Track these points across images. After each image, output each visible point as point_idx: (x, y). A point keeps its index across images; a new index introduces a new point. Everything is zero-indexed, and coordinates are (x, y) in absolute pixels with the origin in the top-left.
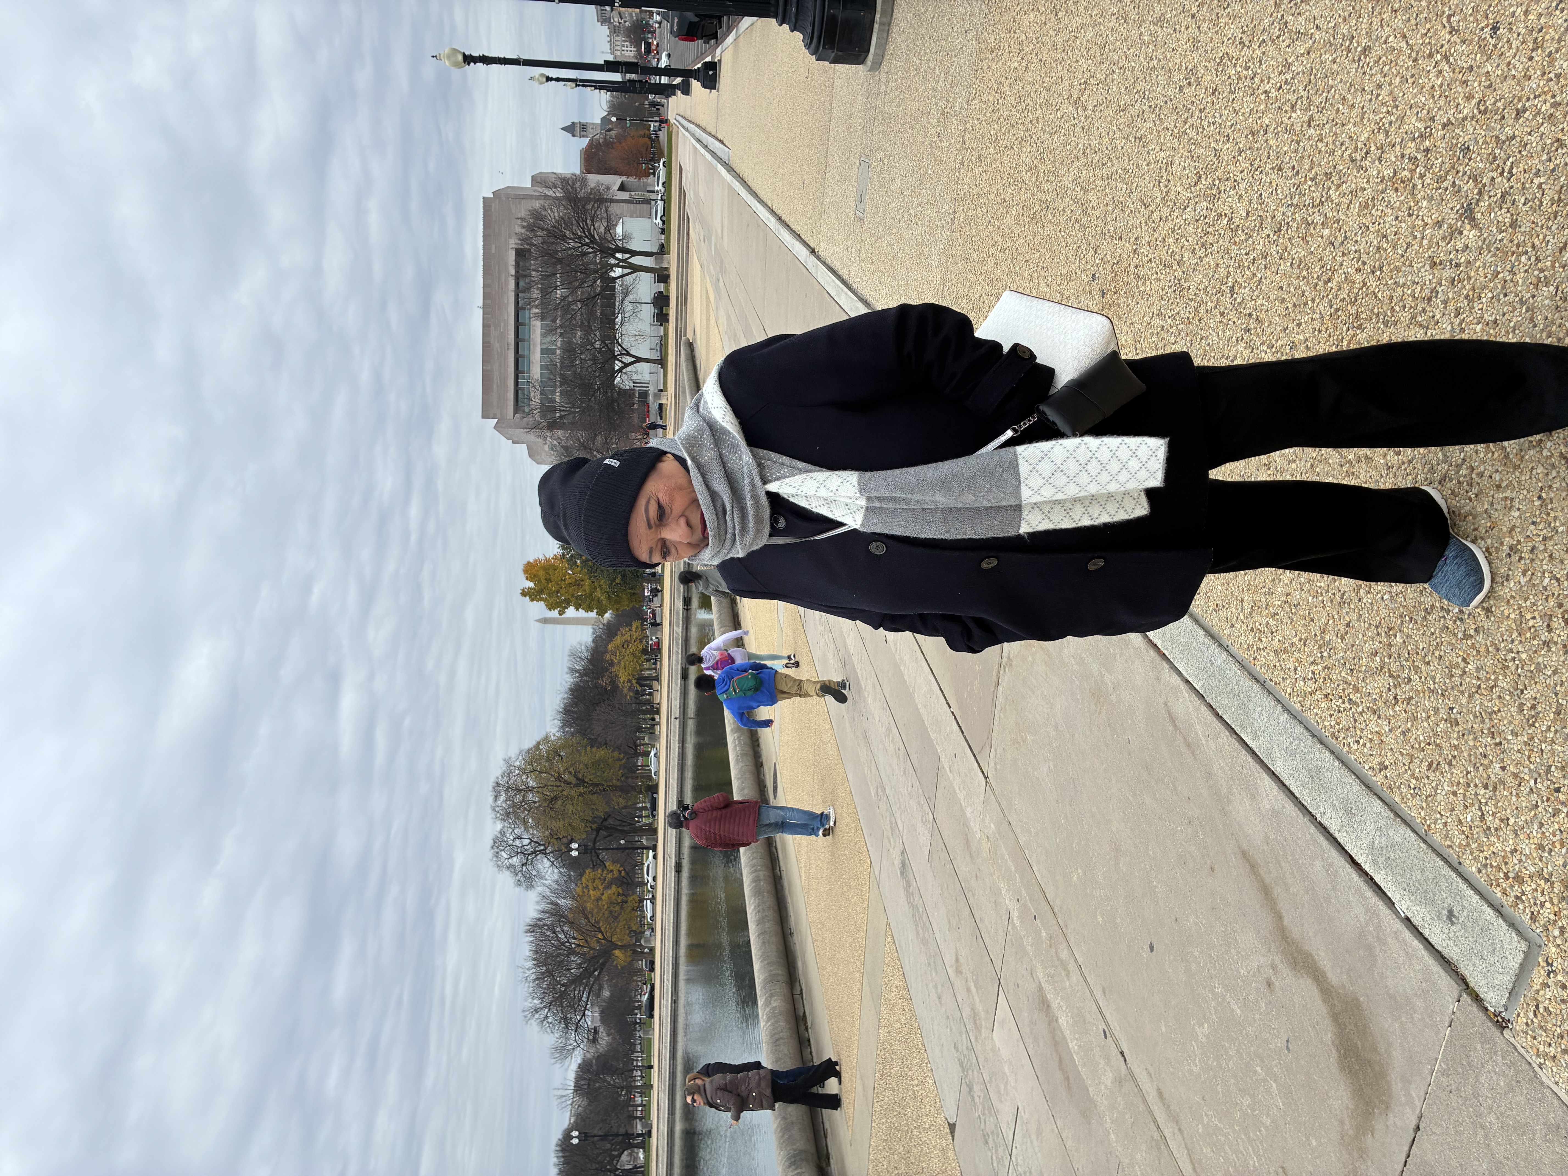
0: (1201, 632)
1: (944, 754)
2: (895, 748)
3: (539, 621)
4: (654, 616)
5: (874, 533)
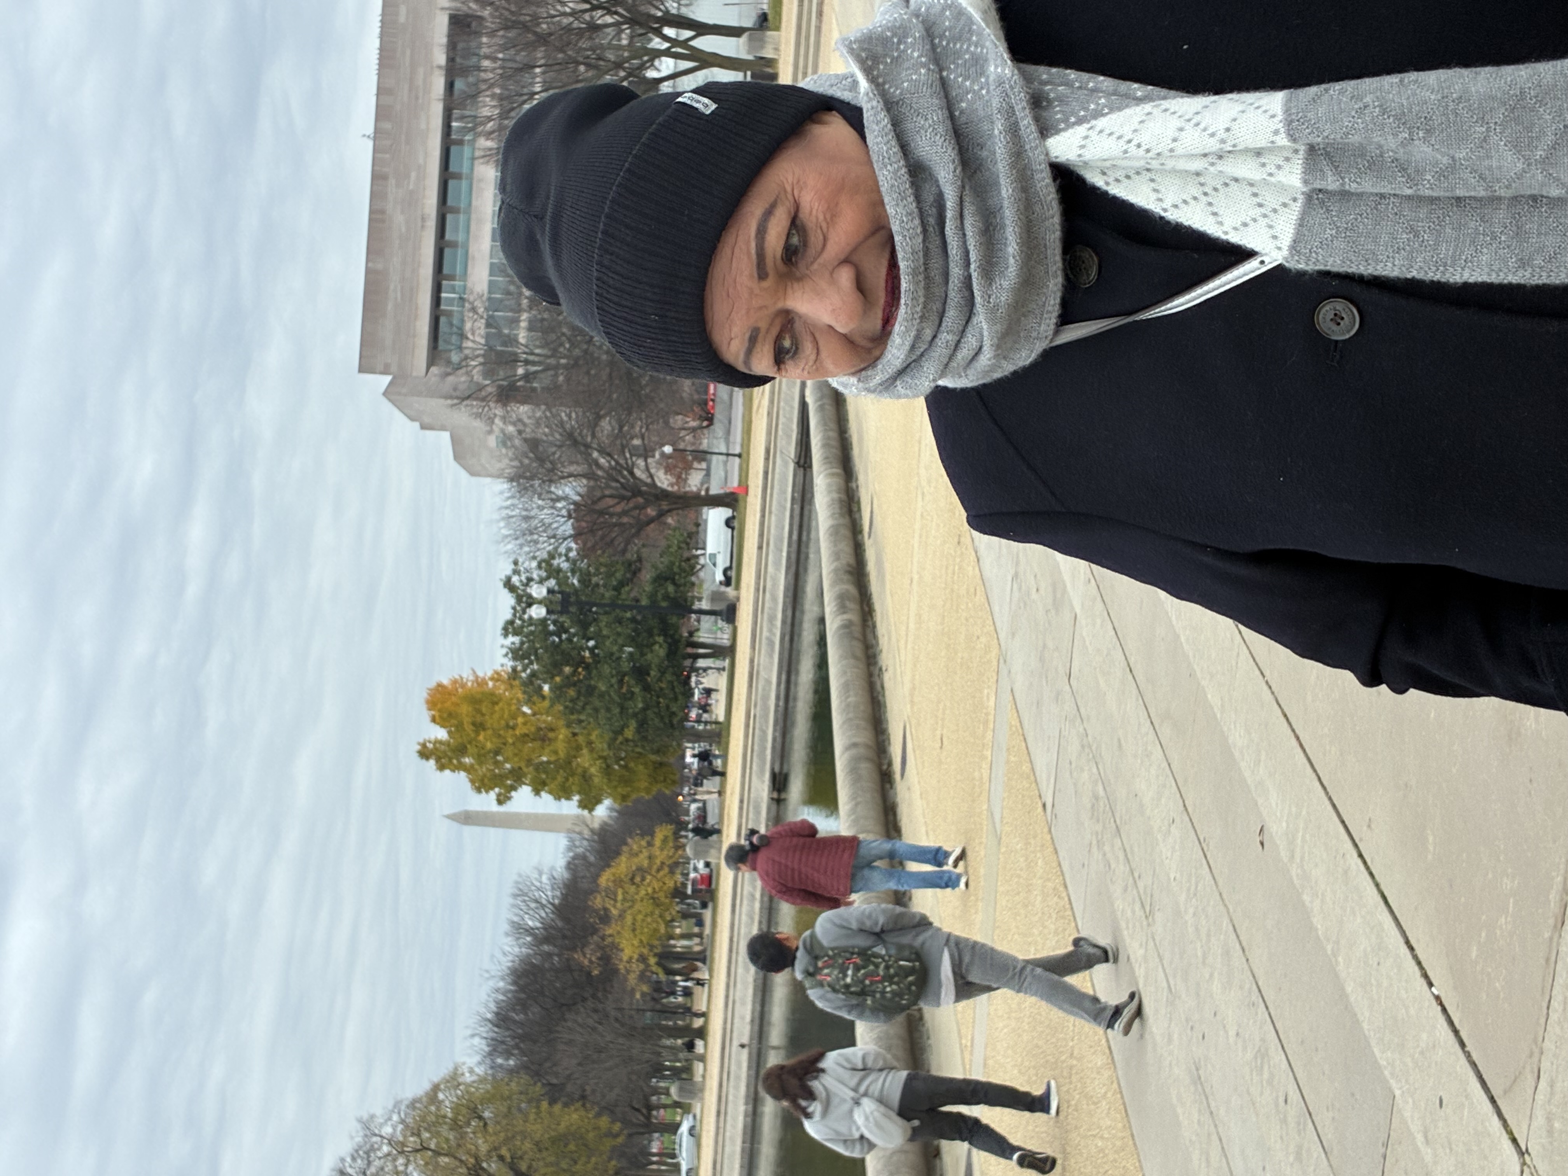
1: (1410, 1100)
2: (1277, 1097)
3: (453, 817)
4: (703, 815)
5: (1327, 274)
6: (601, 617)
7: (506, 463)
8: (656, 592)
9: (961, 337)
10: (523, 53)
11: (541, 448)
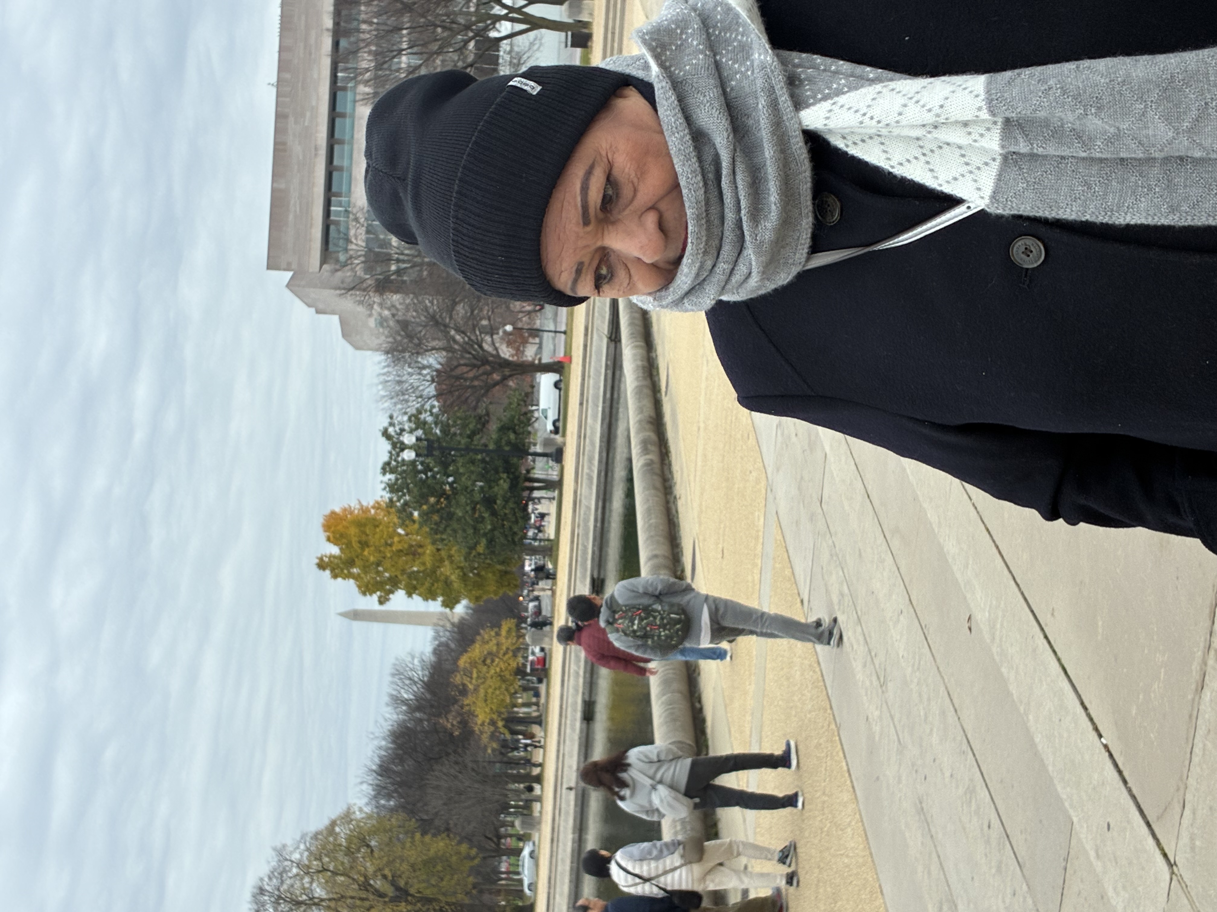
1: (1085, 826)
2: (982, 824)
3: (345, 615)
4: (538, 611)
5: (1020, 217)
6: (458, 459)
7: (383, 339)
8: (501, 439)
9: (735, 266)
10: (393, 19)
11: (410, 328)
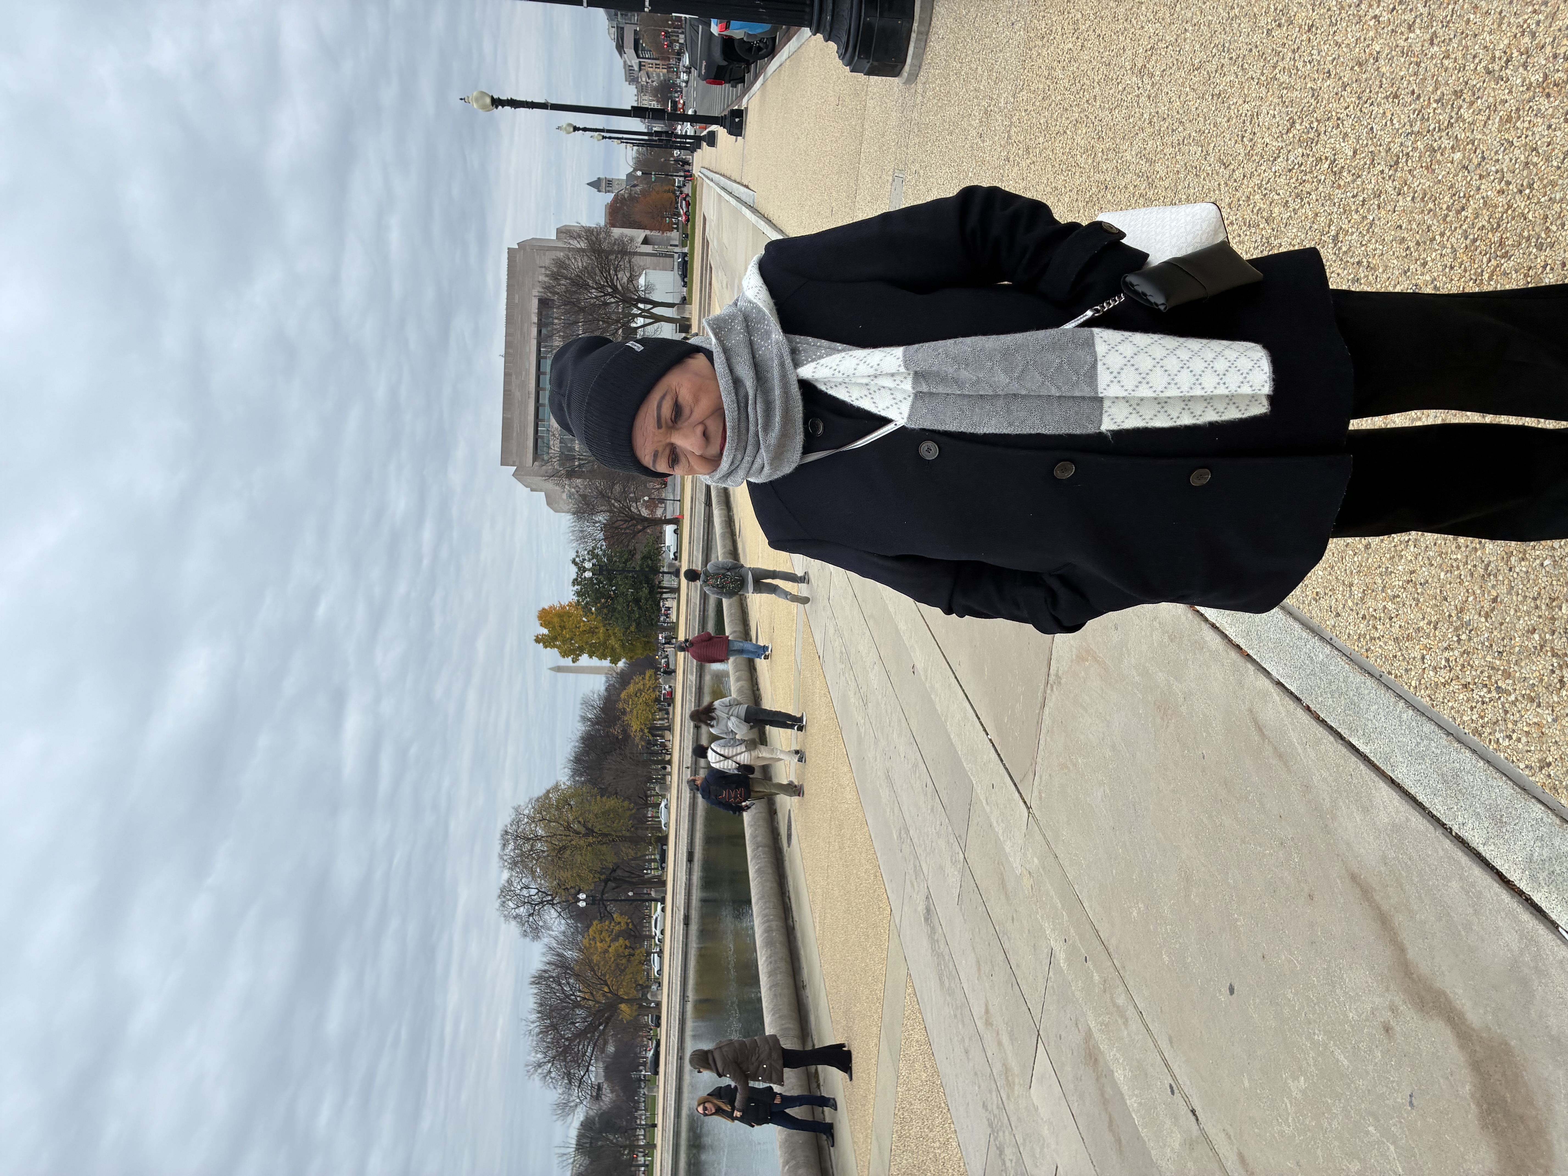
0: (1297, 626)
1: (980, 786)
2: (922, 784)
3: (552, 669)
4: (668, 664)
5: (924, 430)
6: (618, 576)
7: (571, 506)
8: (643, 564)
10: (573, 316)
11: (587, 499)
